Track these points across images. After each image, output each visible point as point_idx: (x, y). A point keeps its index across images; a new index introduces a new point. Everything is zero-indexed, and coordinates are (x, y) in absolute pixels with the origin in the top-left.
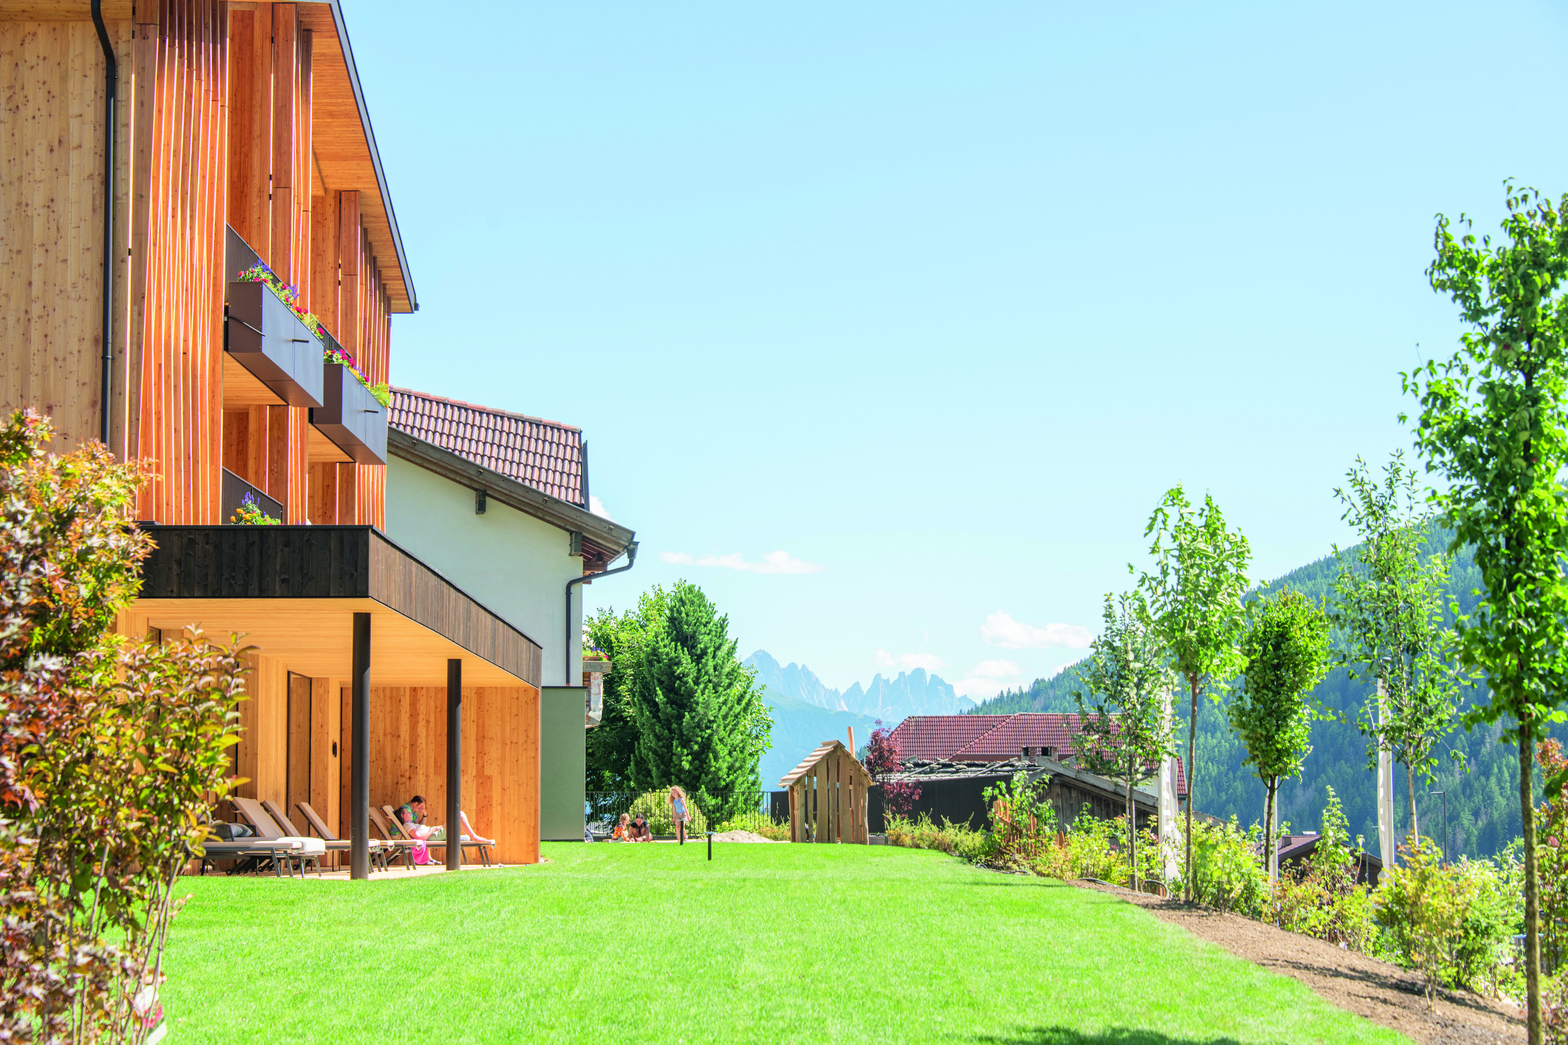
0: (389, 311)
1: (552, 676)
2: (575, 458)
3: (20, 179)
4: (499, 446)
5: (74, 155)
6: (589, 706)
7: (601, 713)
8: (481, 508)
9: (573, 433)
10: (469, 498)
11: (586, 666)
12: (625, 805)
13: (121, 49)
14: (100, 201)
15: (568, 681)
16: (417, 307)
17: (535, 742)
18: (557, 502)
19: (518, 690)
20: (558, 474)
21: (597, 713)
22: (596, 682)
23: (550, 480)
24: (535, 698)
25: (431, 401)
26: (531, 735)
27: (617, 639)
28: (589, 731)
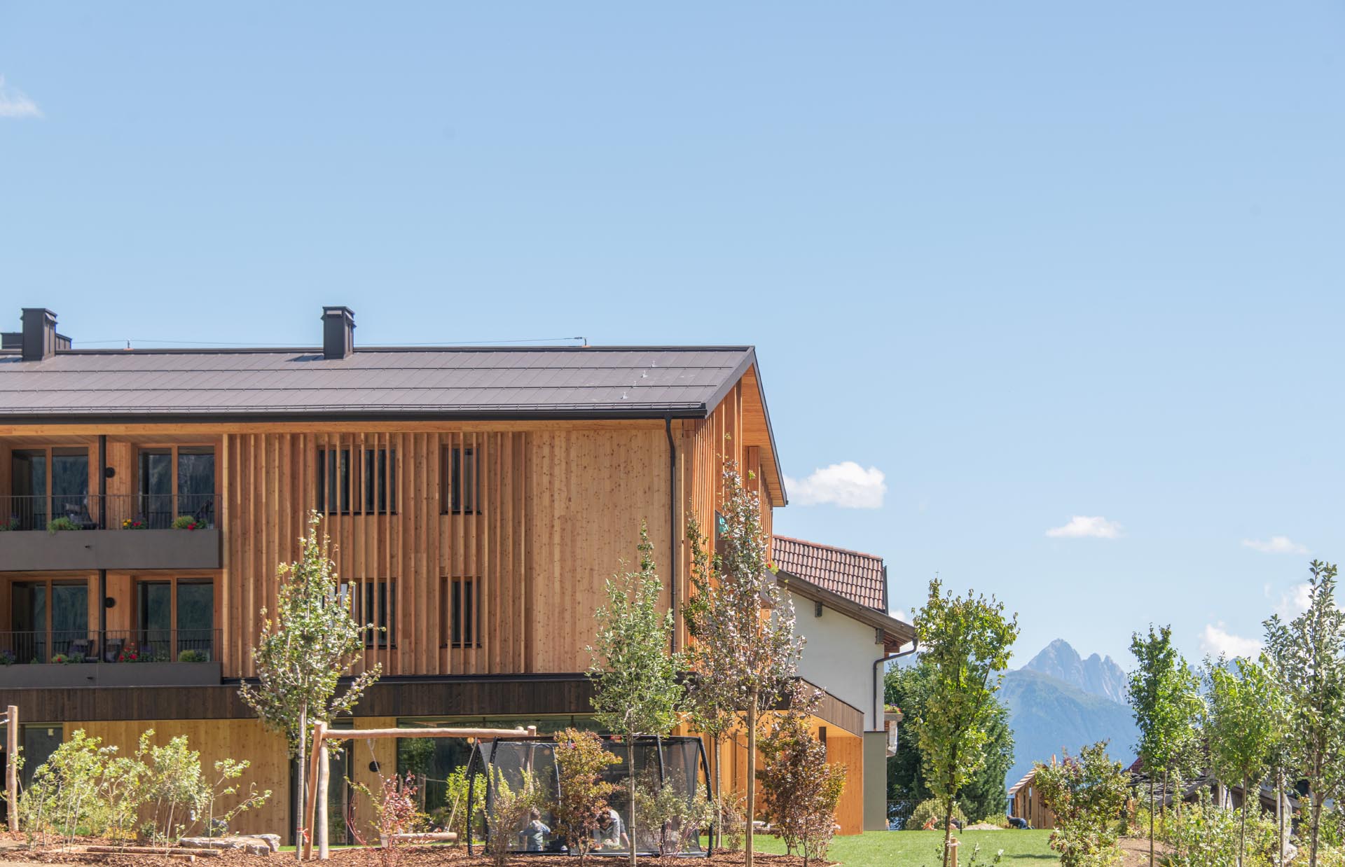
0: (771, 506)
1: (868, 727)
2: (879, 579)
3: (631, 506)
4: (830, 571)
5: (656, 495)
6: (888, 743)
7: (896, 747)
8: (819, 613)
9: (878, 561)
10: (810, 607)
11: (886, 716)
12: (910, 811)
13: (677, 443)
14: (669, 518)
15: (875, 727)
16: (787, 502)
17: (860, 770)
18: (868, 609)
19: (850, 738)
20: (868, 589)
21: (893, 748)
22: (892, 725)
23: (863, 594)
24: (860, 744)
25: (785, 541)
26: (858, 765)
27: (903, 688)
28: (889, 759)
